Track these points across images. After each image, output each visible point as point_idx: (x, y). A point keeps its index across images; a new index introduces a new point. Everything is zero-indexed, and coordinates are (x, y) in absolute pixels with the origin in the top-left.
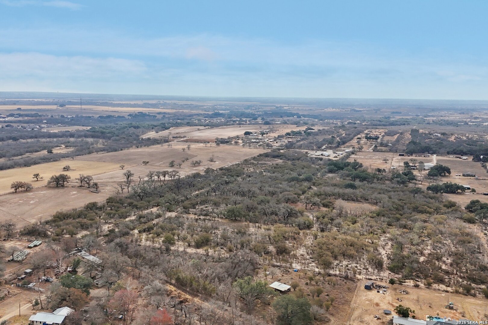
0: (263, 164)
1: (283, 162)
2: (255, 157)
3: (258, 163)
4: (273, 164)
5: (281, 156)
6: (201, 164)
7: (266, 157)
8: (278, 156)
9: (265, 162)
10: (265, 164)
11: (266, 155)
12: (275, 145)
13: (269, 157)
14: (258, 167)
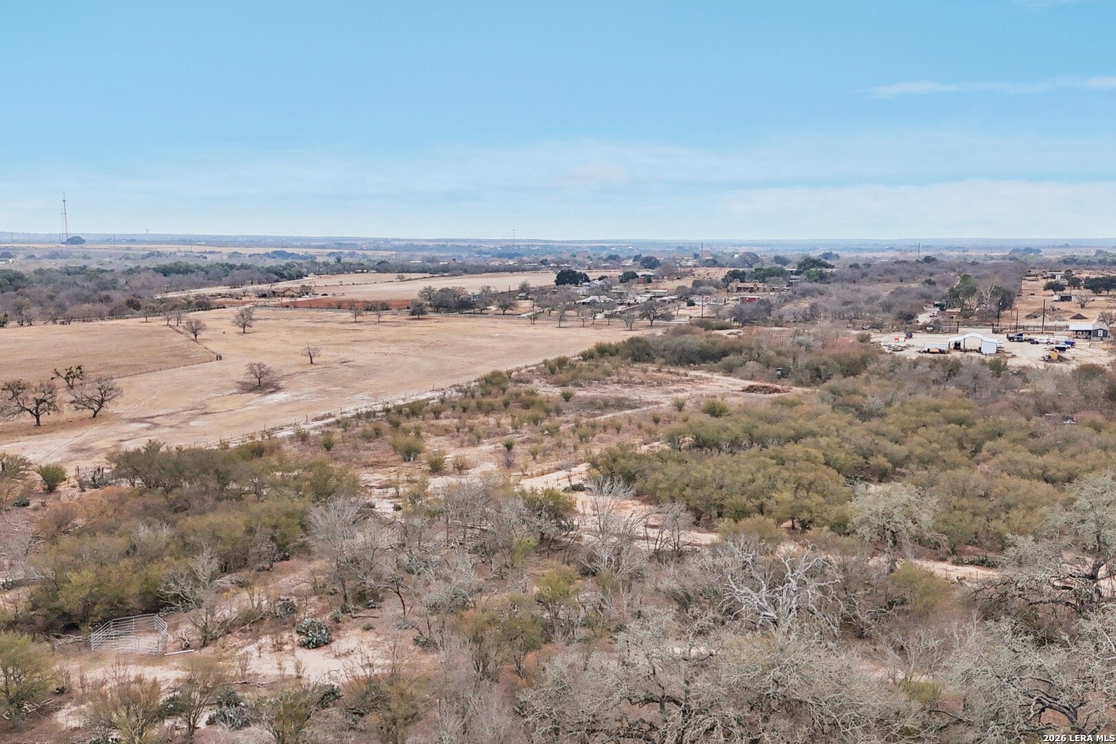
0: (606, 406)
1: (750, 389)
2: (562, 362)
3: (567, 397)
4: (680, 406)
5: (725, 353)
6: (110, 408)
7: (636, 359)
8: (708, 357)
9: (627, 392)
10: (620, 404)
11: (639, 352)
12: (681, 312)
13: (652, 361)
14: (554, 431)
